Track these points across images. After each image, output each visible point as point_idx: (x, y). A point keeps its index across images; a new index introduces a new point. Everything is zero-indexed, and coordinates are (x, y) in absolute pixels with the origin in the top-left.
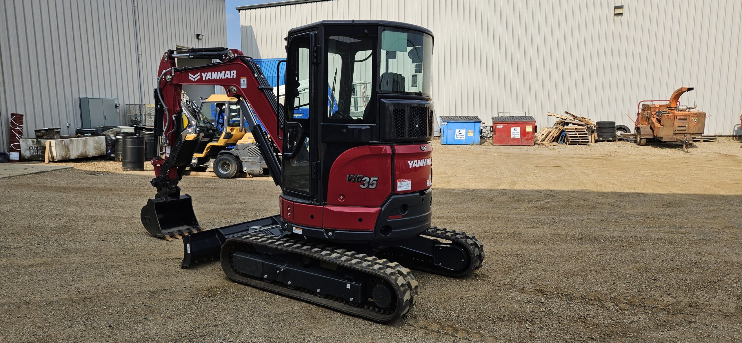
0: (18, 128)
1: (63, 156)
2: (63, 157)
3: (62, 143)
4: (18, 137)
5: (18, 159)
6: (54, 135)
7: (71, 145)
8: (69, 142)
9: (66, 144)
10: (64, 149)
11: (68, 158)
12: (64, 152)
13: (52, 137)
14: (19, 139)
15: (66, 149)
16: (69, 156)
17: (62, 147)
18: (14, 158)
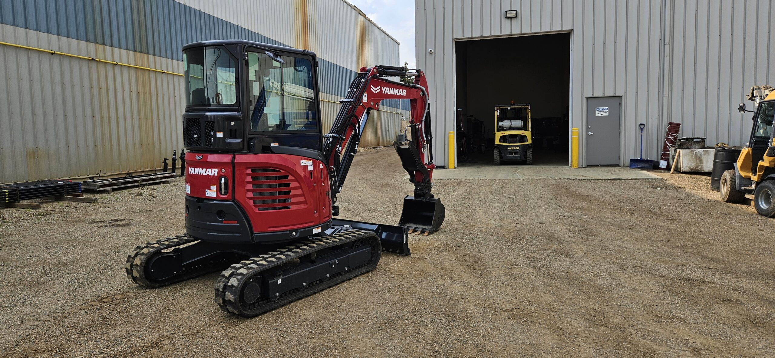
0: (670, 137)
1: (692, 167)
2: (691, 169)
3: (692, 154)
4: (668, 145)
5: (665, 167)
6: (691, 145)
7: (706, 156)
8: (702, 153)
9: (699, 155)
10: (695, 160)
11: (700, 170)
12: (694, 164)
13: (689, 147)
14: (669, 147)
15: (697, 160)
16: (701, 168)
17: (692, 158)
18: (662, 166)
